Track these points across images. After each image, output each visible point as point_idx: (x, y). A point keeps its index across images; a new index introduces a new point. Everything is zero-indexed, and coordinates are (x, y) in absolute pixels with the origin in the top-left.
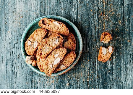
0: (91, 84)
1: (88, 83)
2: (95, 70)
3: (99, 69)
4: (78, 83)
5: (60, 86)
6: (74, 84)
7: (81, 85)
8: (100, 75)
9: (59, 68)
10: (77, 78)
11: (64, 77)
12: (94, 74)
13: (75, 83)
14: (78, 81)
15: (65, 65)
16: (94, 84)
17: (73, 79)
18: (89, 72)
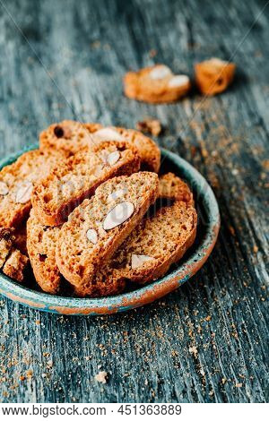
0: (210, 364)
1: (196, 362)
2: (216, 310)
3: (231, 304)
4: (151, 366)
5: (65, 388)
6: (132, 371)
7: (166, 375)
8: (243, 326)
9: (124, 267)
10: (143, 350)
11: (80, 353)
12: (215, 325)
13: (134, 369)
14: (149, 361)
15: (154, 251)
16: (225, 362)
17: (123, 355)
18: (193, 321)
